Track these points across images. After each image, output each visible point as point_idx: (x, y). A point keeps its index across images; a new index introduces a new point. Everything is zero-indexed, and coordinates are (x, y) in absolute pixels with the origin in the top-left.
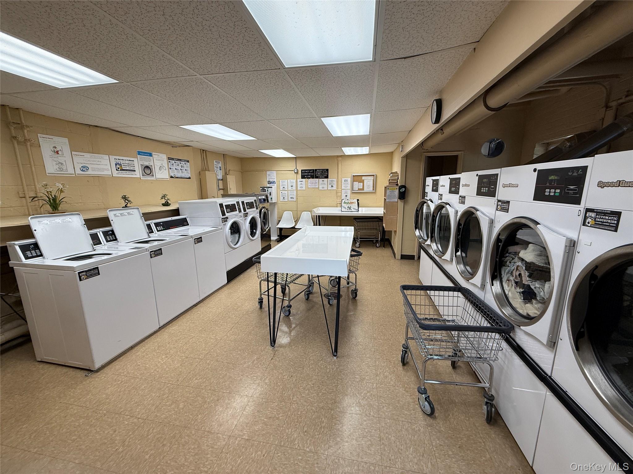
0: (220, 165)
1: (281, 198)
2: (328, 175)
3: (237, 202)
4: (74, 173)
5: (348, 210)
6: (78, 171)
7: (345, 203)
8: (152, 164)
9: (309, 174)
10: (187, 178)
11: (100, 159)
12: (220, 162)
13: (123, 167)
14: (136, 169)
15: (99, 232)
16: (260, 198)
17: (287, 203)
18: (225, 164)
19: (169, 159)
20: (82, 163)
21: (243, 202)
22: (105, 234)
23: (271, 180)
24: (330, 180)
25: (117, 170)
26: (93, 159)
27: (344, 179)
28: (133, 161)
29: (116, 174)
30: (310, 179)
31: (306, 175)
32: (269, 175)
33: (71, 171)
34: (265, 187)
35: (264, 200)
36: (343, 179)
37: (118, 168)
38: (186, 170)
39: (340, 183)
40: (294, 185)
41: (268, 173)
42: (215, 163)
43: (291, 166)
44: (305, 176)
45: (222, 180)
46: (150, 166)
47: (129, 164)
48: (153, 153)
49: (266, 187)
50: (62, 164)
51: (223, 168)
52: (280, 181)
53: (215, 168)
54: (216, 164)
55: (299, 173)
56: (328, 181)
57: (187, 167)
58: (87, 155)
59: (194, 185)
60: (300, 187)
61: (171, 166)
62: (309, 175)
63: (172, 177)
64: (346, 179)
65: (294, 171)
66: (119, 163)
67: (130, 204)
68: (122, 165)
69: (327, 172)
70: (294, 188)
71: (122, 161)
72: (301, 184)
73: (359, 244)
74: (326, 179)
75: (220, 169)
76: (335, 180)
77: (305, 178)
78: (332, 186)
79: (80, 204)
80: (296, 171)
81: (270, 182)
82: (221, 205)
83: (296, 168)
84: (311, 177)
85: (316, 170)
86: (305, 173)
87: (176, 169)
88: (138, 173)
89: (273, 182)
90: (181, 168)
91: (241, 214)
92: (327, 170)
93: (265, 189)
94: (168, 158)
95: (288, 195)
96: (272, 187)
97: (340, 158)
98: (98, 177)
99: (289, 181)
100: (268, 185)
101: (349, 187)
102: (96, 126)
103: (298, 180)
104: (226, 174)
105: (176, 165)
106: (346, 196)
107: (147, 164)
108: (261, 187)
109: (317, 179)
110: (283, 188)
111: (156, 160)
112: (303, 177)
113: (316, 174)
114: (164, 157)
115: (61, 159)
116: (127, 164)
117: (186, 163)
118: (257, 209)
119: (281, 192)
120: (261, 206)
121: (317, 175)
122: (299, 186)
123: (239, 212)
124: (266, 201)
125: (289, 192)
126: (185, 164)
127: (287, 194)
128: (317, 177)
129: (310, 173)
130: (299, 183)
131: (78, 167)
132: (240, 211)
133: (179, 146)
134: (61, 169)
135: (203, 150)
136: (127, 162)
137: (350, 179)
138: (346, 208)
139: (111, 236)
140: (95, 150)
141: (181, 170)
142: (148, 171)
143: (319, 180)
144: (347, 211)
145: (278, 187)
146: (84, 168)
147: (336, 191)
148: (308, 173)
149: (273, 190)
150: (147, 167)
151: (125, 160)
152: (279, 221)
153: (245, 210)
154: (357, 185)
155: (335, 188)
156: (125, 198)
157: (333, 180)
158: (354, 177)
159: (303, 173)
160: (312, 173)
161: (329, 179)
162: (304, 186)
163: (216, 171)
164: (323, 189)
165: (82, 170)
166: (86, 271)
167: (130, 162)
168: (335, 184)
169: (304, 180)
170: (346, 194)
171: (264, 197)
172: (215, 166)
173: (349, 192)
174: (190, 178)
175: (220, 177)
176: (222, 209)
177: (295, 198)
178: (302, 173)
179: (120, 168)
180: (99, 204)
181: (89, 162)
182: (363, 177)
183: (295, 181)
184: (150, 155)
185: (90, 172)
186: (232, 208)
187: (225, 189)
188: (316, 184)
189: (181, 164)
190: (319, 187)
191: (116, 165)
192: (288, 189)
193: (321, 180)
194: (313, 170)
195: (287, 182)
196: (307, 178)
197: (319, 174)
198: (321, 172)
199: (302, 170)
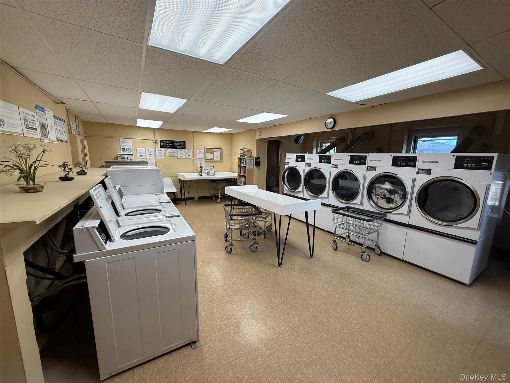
2: (185, 146)
7: (205, 169)
8: (45, 122)
10: (66, 142)
13: (29, 123)
14: (37, 127)
18: (77, 127)
19: (55, 117)
23: (126, 148)
24: (187, 150)
25: (26, 128)
28: (34, 116)
29: (26, 132)
30: (168, 149)
32: (123, 142)
36: (198, 151)
38: (65, 132)
39: (195, 153)
40: (153, 153)
41: (122, 140)
43: (150, 136)
44: (164, 146)
46: (45, 125)
47: (32, 120)
48: (45, 108)
49: (126, 155)
52: (137, 149)
55: (157, 143)
56: (185, 151)
57: (65, 128)
59: (69, 150)
60: (159, 156)
61: (56, 126)
62: (168, 145)
63: (58, 140)
64: (200, 150)
65: (153, 140)
66: (26, 118)
68: (28, 121)
69: (184, 144)
70: (153, 156)
71: (28, 116)
72: (160, 153)
74: (183, 150)
77: (164, 148)
78: (189, 156)
80: (155, 141)
81: (124, 150)
84: (170, 147)
85: (174, 141)
86: (164, 143)
87: (59, 130)
88: (39, 133)
89: (130, 150)
90: (62, 130)
92: (185, 142)
94: (54, 115)
97: (195, 134)
99: (147, 149)
101: (203, 157)
103: (157, 149)
105: (58, 125)
106: (201, 164)
107: (42, 121)
108: (119, 154)
109: (176, 150)
110: (141, 155)
111: (48, 117)
112: (162, 147)
114: (51, 114)
117: (64, 123)
119: (138, 159)
121: (175, 146)
122: (158, 154)
125: (147, 160)
128: (175, 148)
130: (158, 152)
133: (58, 102)
136: (31, 117)
137: (203, 150)
138: (206, 173)
142: (44, 131)
143: (177, 150)
144: (207, 175)
145: (135, 155)
146: (1, 122)
147: (192, 160)
148: (167, 143)
150: (43, 126)
151: (29, 114)
154: (209, 156)
155: (191, 157)
157: (190, 150)
158: (207, 149)
159: (162, 143)
160: (170, 143)
161: (186, 150)
162: (163, 155)
164: (181, 158)
168: (192, 154)
172: (72, 128)
173: (203, 161)
179: (27, 124)
182: (213, 150)
183: (153, 150)
189: (62, 125)
190: (177, 156)
191: (24, 120)
192: (146, 157)
193: (179, 150)
194: (172, 141)
195: (146, 151)
196: (166, 148)
197: (177, 145)
198: (179, 143)
199: (160, 141)
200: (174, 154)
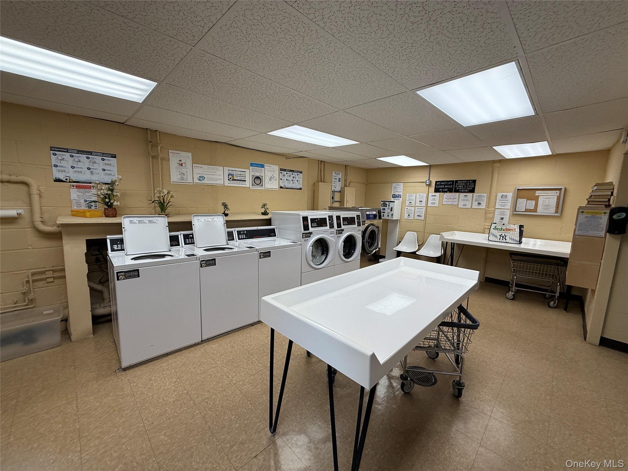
0: (340, 176)
1: (406, 215)
2: (474, 189)
3: (329, 216)
4: (192, 182)
5: (501, 240)
6: (196, 180)
7: (495, 228)
8: (263, 174)
9: (446, 187)
10: (298, 189)
11: (216, 170)
12: (341, 173)
13: (234, 177)
14: (247, 179)
15: (181, 235)
16: (368, 213)
17: (412, 221)
18: (346, 175)
19: (281, 170)
20: (200, 174)
21: (338, 218)
22: (186, 237)
23: (396, 194)
24: (478, 194)
25: (229, 180)
26: (210, 171)
27: (501, 194)
28: (245, 172)
29: (227, 183)
30: (446, 194)
31: (441, 188)
32: (395, 188)
33: (190, 180)
34: (386, 201)
35: (375, 216)
36: (500, 195)
37: (230, 178)
38: (297, 181)
39: (493, 198)
40: (424, 201)
41: (394, 185)
42: (334, 174)
43: (423, 177)
44: (441, 190)
45: (340, 192)
46: (260, 177)
47: (241, 175)
48: (266, 165)
49: (388, 201)
50: (184, 174)
51: (343, 180)
52: (407, 194)
53: (333, 179)
54: (335, 175)
55: (432, 185)
56: (473, 197)
57: (299, 178)
58: (205, 167)
59: (305, 196)
60: (432, 203)
61: (282, 177)
62: (446, 188)
63: (281, 187)
64: (505, 194)
65: (426, 182)
66: (232, 173)
67: (227, 210)
68: (234, 175)
69: (473, 184)
70: (424, 204)
71: (234, 172)
72: (434, 199)
73: (513, 295)
74: (471, 194)
75: (339, 181)
76: (485, 195)
77: (440, 192)
78: (479, 204)
79: (193, 208)
80: (427, 183)
81: (394, 196)
82: (305, 219)
83: (429, 179)
84: (448, 191)
85: (456, 181)
86: (441, 185)
87: (287, 180)
88: (248, 184)
89: (399, 196)
90: (293, 179)
92: (474, 181)
93: (387, 203)
94: (280, 169)
95: (414, 212)
96: (394, 202)
97: (498, 165)
98: (212, 186)
99: (418, 195)
100: (392, 200)
101: (509, 206)
102: (216, 142)
103: (430, 194)
104: (345, 186)
105: (287, 176)
106: (502, 219)
107: (258, 174)
108: (382, 201)
109: (457, 194)
110: (410, 203)
111: (268, 171)
112: (437, 190)
113: (457, 186)
114: (276, 168)
115: (183, 170)
116: (239, 174)
117: (298, 174)
118: (359, 225)
119: (406, 207)
120: (368, 223)
121: (458, 188)
122: (430, 201)
123: (330, 228)
125: (416, 209)
126: (298, 175)
127: (413, 210)
128: (457, 191)
129: (447, 185)
130: (430, 198)
131: (196, 177)
132: (332, 226)
133: (294, 158)
134: (182, 179)
135: (322, 161)
136: (239, 173)
137: (511, 194)
138: (496, 237)
140: (212, 162)
142: (258, 182)
143: (459, 195)
144: (499, 241)
145: (403, 203)
146: (201, 178)
147: (484, 211)
148: (445, 185)
149: (397, 205)
150: (258, 178)
151: (237, 171)
152: (400, 242)
154: (523, 204)
155: (483, 206)
156: (225, 206)
157: (482, 194)
158: (519, 191)
159: (438, 185)
160: (450, 185)
161: (475, 194)
162: (437, 202)
163: (333, 183)
164: (465, 207)
165: (199, 180)
167: (242, 173)
168: (485, 201)
169: (438, 194)
170: (502, 217)
171: (374, 213)
172: (333, 177)
173: (508, 213)
174: (301, 189)
175: (338, 189)
176: (306, 222)
177: (423, 216)
178: (436, 185)
179: (231, 177)
180: (209, 209)
181: (206, 173)
182: (537, 192)
183: (425, 195)
184: (263, 166)
185: (205, 181)
186: (321, 222)
187: (341, 202)
188: (455, 200)
189: (293, 175)
190: (458, 205)
191: (229, 175)
192: (415, 204)
193: (462, 195)
194: (453, 181)
195: (416, 197)
196: (443, 192)
197: (460, 186)
198: (463, 184)
199: (436, 182)
200: (454, 202)
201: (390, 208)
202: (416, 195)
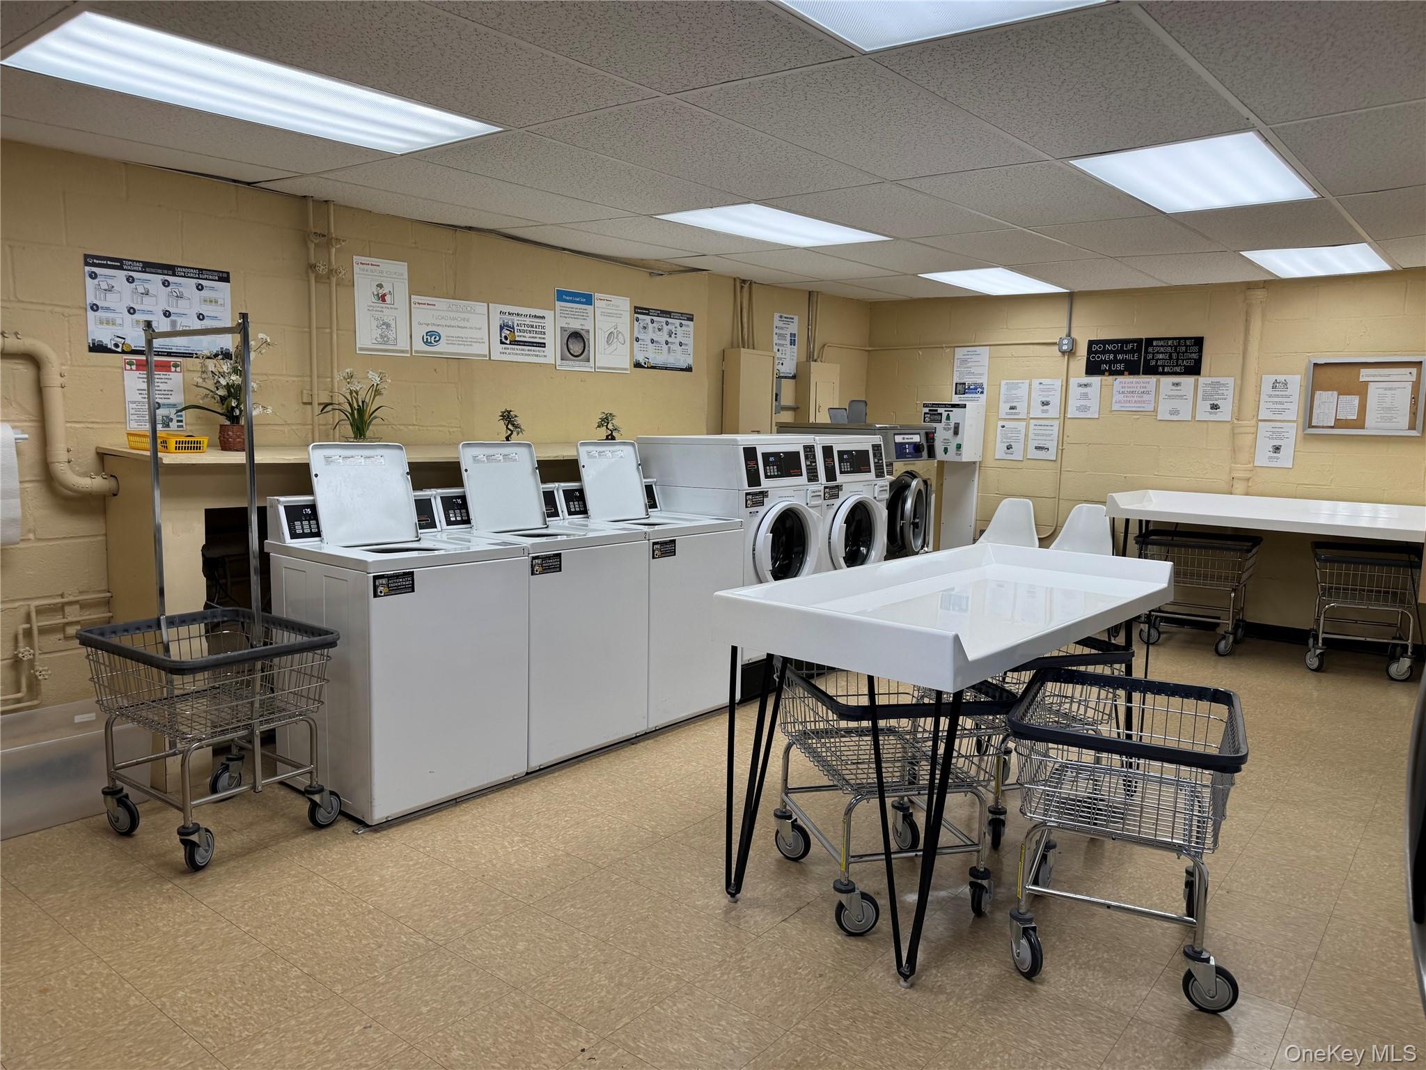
0: (793, 328)
1: (1000, 451)
2: (1198, 363)
3: (805, 447)
4: (409, 348)
6: (419, 345)
8: (588, 325)
9: (1120, 357)
10: (682, 370)
11: (469, 312)
12: (796, 318)
13: (516, 334)
14: (549, 340)
15: (435, 496)
16: (899, 439)
17: (1019, 465)
18: (810, 324)
19: (639, 310)
20: (428, 325)
21: (828, 451)
22: (448, 503)
23: (968, 380)
24: (1209, 380)
25: (502, 343)
26: (452, 315)
27: (1272, 378)
28: (543, 317)
29: (499, 353)
30: (1120, 379)
31: (1105, 362)
32: (964, 361)
33: (403, 344)
34: (938, 405)
35: (917, 448)
36: (1268, 380)
37: (506, 338)
38: (681, 344)
39: (1250, 393)
40: (1056, 400)
41: (960, 353)
42: (777, 322)
43: (1051, 326)
44: (1104, 366)
45: (794, 377)
46: (583, 333)
47: (532, 326)
48: (597, 295)
49: (945, 406)
50: (388, 326)
51: (801, 340)
52: (1003, 382)
53: (775, 337)
54: (781, 324)
55: (1078, 354)
56: (1196, 387)
57: (686, 335)
58: (442, 303)
59: (699, 391)
60: (1078, 409)
61: (639, 332)
62: (1120, 362)
63: (638, 365)
64: (1281, 378)
65: (1059, 344)
66: (510, 323)
67: (518, 434)
68: (516, 328)
69: (1196, 349)
70: (1054, 411)
71: (516, 318)
72: (1085, 396)
73: (1320, 656)
74: (1188, 381)
75: (793, 343)
76: (1230, 381)
77: (1102, 373)
78: (1215, 407)
79: (410, 427)
80: (1065, 348)
81: (962, 389)
82: (750, 453)
83: (1069, 335)
84: (1126, 369)
85: (1149, 341)
86: (1104, 352)
87: (652, 341)
88: (552, 353)
89: (977, 389)
90: (669, 340)
91: (813, 487)
92: (1199, 342)
93: (940, 410)
94: (636, 308)
95: (1026, 435)
96: (964, 406)
97: (1260, 294)
98: (458, 360)
99: (1035, 383)
100: (956, 400)
101: (1293, 410)
102: (470, 228)
103: (1073, 381)
104: (810, 357)
105: (654, 329)
106: (1279, 448)
107: (575, 325)
108: (925, 406)
109: (1152, 379)
110: (1012, 408)
111: (603, 314)
112: (1093, 368)
113: (1150, 356)
114: (624, 305)
115: (388, 314)
116: (528, 326)
117: (683, 322)
118: (880, 474)
119: (1001, 423)
120: (900, 467)
121: (1153, 363)
122: (1073, 403)
123: (810, 480)
124: (925, 453)
125: (1032, 427)
126: (681, 325)
127: (1023, 431)
128: (1151, 370)
129: (1122, 351)
130: (1074, 391)
131: (419, 332)
132: (813, 477)
133: (671, 273)
134: (384, 339)
135: (744, 281)
136: (528, 321)
137: (1298, 377)
139: (459, 510)
140: (459, 292)
141: (667, 343)
142: (576, 347)
143: (1158, 381)
145: (992, 407)
146: (431, 336)
147: (1229, 426)
148: (1115, 353)
149: (972, 415)
150: (576, 336)
151: (522, 314)
152: (982, 532)
153: (831, 475)
154: (1329, 406)
155: (1225, 413)
156: (508, 417)
157: (1222, 380)
158: (1321, 369)
159: (1096, 352)
160: (1132, 351)
161: (1201, 379)
162: (1094, 405)
163: (776, 348)
164: (1174, 418)
165: (427, 343)
166: (389, 577)
167: (536, 322)
168: (1231, 398)
169: (1095, 380)
170: (1277, 443)
171: (916, 439)
172: (776, 331)
173: (1292, 433)
174: (689, 369)
175: (788, 368)
176: (752, 464)
177: (1053, 450)
178: (1090, 351)
179: (509, 335)
180: (451, 430)
181: (443, 322)
182: (1364, 371)
183: (1058, 384)
184: (588, 300)
185: (442, 347)
186: (786, 465)
187: (800, 407)
188: (1146, 397)
189: (670, 327)
190: (1155, 411)
191: (501, 328)
192: (1028, 413)
193: (1167, 381)
194: (1139, 341)
195: (1030, 388)
196: (1112, 373)
197: (1161, 356)
198: (1169, 349)
199: (1091, 343)
200: (1144, 402)
201: (952, 425)
202: (1030, 385)
